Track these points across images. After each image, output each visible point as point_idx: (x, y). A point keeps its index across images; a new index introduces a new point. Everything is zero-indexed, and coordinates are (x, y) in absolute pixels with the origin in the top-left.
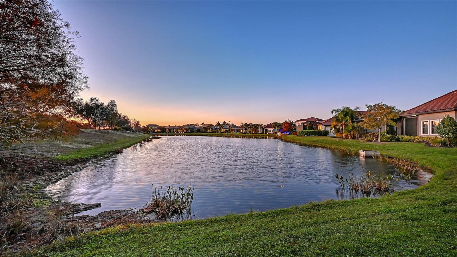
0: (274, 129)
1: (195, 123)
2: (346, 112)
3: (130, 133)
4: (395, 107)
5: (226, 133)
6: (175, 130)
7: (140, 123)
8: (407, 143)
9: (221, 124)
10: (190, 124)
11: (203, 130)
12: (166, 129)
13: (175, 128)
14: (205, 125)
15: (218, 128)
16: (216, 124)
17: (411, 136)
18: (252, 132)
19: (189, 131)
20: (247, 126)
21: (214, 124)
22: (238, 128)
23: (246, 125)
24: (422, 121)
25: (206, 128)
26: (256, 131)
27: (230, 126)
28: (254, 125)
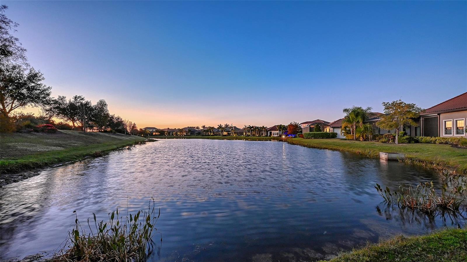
0: (278, 131)
1: (196, 126)
2: (357, 112)
3: (122, 135)
4: (415, 105)
5: (228, 136)
6: (174, 133)
7: (137, 126)
8: (429, 144)
9: (223, 126)
10: (191, 127)
11: (204, 133)
12: (164, 132)
13: (174, 131)
14: (206, 127)
15: (220, 131)
16: (218, 127)
17: (432, 137)
18: (256, 135)
19: (189, 134)
20: (250, 129)
21: (216, 127)
22: (241, 130)
23: (249, 127)
24: (444, 121)
25: (207, 131)
26: (260, 134)
27: (232, 129)
28: (258, 128)
